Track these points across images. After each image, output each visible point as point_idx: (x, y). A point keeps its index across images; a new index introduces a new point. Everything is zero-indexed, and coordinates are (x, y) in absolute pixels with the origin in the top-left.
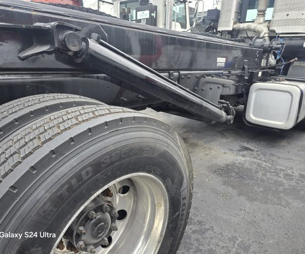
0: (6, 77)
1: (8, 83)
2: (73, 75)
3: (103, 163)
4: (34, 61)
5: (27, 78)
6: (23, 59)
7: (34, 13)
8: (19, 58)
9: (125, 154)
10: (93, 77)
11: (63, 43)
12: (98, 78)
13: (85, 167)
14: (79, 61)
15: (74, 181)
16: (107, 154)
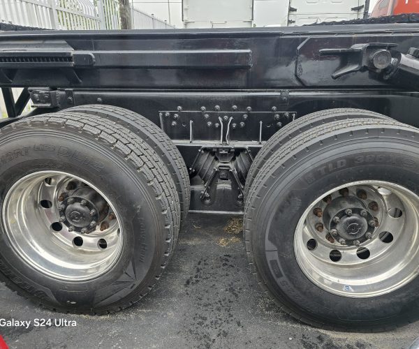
0: (319, 93)
1: (319, 98)
2: (381, 93)
3: (356, 160)
4: (344, 79)
5: (336, 95)
6: (335, 78)
7: (354, 36)
8: (333, 77)
9: (380, 159)
10: (405, 95)
11: (371, 62)
12: (412, 95)
13: (341, 158)
14: (387, 77)
15: (330, 165)
16: (362, 154)
